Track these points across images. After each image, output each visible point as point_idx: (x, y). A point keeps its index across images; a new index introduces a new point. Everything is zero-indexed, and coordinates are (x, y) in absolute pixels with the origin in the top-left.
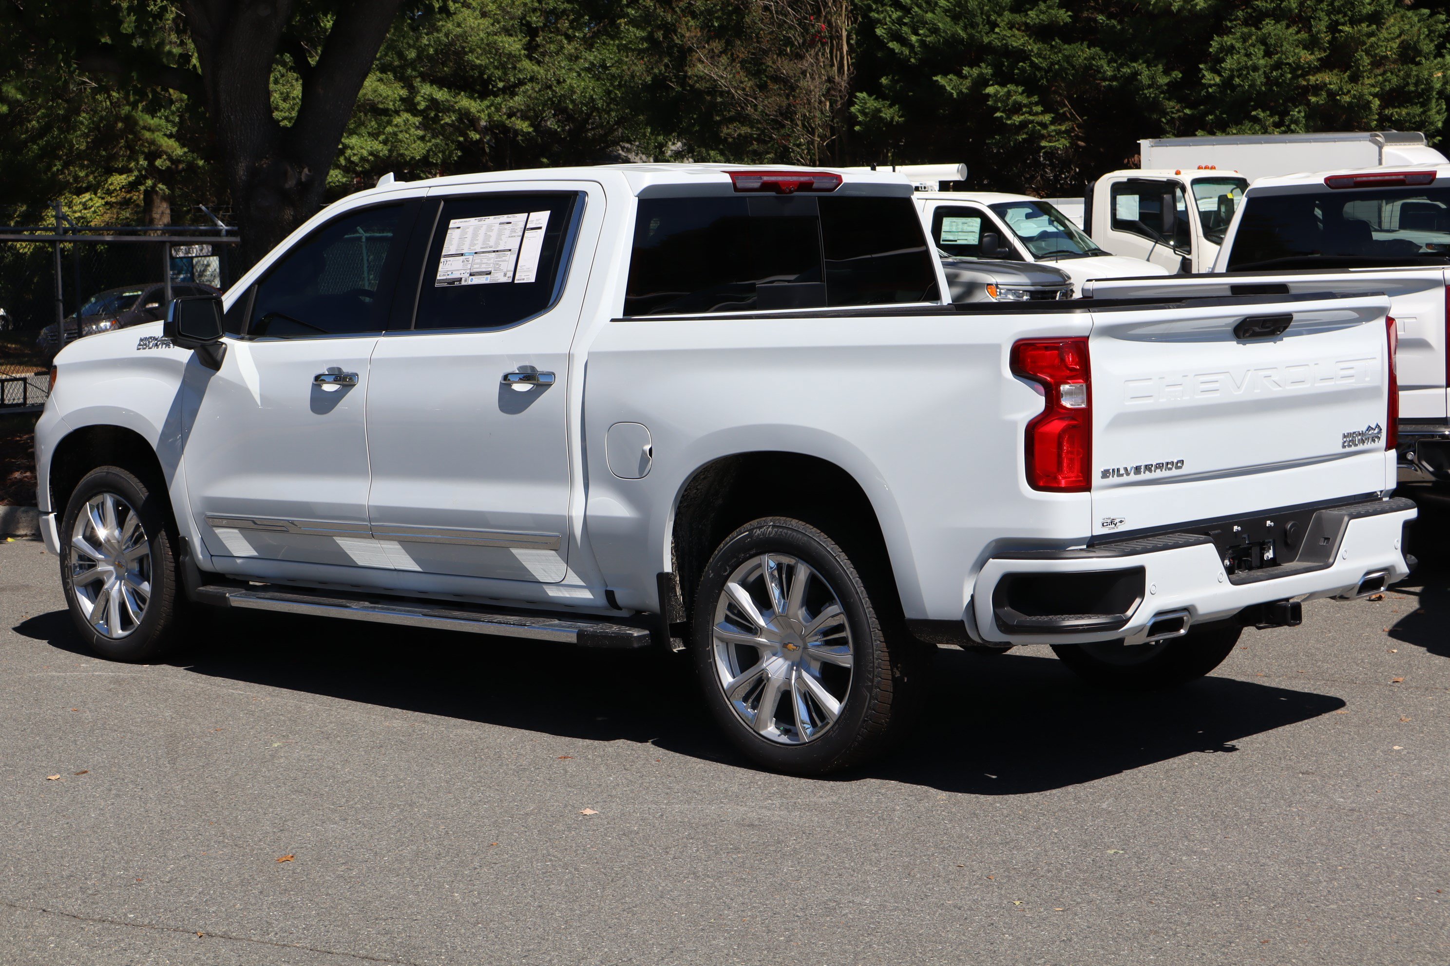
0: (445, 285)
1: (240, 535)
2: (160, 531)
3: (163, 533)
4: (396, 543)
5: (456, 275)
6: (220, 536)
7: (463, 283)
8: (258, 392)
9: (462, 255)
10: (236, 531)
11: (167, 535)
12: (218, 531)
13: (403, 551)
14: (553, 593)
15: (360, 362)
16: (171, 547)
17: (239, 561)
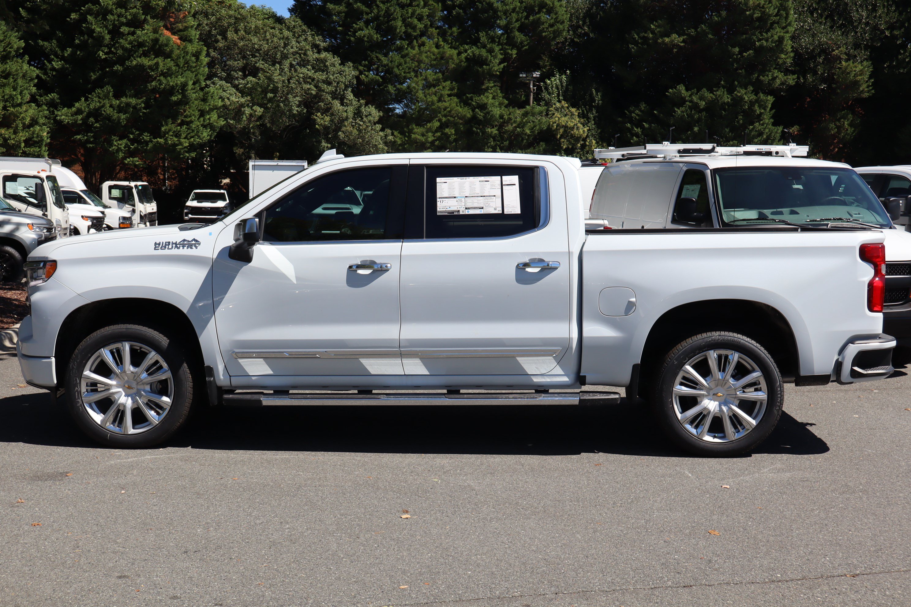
0: (446, 214)
1: (264, 362)
2: (183, 363)
3: (185, 365)
4: (418, 359)
5: (454, 209)
6: (242, 364)
7: (461, 213)
8: (294, 275)
9: (455, 197)
10: (262, 360)
11: (188, 366)
12: (240, 361)
13: (422, 364)
14: (536, 380)
15: (392, 257)
16: (191, 373)
17: (254, 378)
